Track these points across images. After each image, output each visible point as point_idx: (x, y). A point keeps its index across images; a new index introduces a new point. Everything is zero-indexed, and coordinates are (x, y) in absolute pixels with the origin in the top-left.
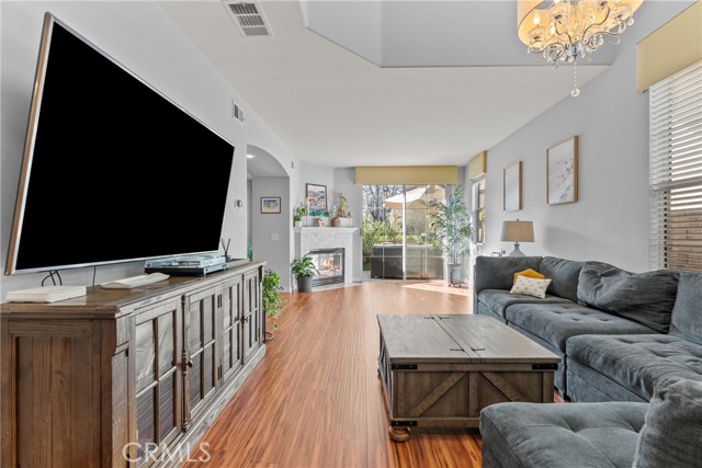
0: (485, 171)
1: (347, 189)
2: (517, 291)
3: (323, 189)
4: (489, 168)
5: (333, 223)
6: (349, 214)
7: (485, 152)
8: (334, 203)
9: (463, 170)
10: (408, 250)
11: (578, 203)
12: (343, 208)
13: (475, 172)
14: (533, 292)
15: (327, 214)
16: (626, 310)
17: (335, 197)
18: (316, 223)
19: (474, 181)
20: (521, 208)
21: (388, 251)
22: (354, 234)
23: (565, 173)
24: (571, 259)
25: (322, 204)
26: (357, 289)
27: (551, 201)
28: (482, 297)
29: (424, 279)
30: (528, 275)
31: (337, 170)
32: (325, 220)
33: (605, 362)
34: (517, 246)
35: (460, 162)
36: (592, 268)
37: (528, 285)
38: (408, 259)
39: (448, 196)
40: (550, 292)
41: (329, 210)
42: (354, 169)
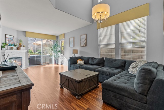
0: (64, 38)
1: (22, 38)
2: (79, 63)
3: (13, 37)
4: (65, 37)
5: (18, 49)
6: (24, 46)
7: (64, 34)
8: (17, 42)
9: (57, 37)
10: (43, 57)
11: (87, 46)
12: (21, 44)
13: (61, 38)
14: (82, 63)
15: (15, 46)
16: (98, 64)
17: (17, 40)
18: (11, 49)
19: (60, 40)
20: (74, 47)
21: (37, 57)
22: (25, 52)
23: (84, 41)
24: (86, 57)
25: (12, 42)
27: (81, 46)
28: (72, 66)
29: (48, 64)
30: (80, 60)
31: (18, 31)
32: (15, 48)
33: (102, 72)
34: (75, 54)
35: (57, 35)
36: (92, 58)
37: (80, 62)
38: (43, 59)
39: (54, 43)
40: (84, 63)
41: (15, 44)
42: (25, 32)
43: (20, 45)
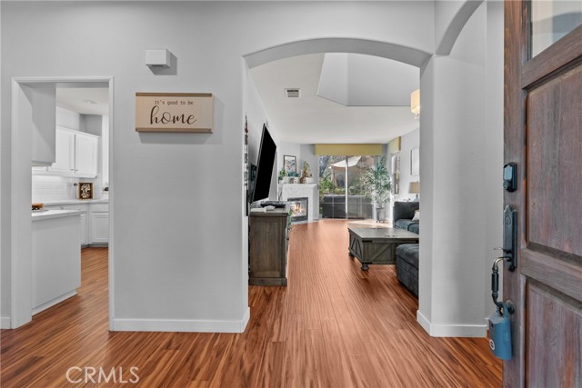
0: (400, 149)
1: (309, 158)
3: (294, 158)
4: (402, 147)
5: (301, 181)
7: (400, 138)
8: (301, 168)
9: (385, 147)
10: (349, 199)
12: (307, 172)
13: (393, 149)
15: (297, 175)
17: (301, 164)
18: (291, 181)
19: (392, 155)
21: (336, 199)
22: (314, 188)
25: (293, 169)
26: (316, 224)
29: (360, 218)
31: (303, 146)
32: (297, 179)
34: (417, 196)
38: (349, 205)
39: (376, 164)
41: (298, 172)
42: (314, 145)
43: (305, 175)
